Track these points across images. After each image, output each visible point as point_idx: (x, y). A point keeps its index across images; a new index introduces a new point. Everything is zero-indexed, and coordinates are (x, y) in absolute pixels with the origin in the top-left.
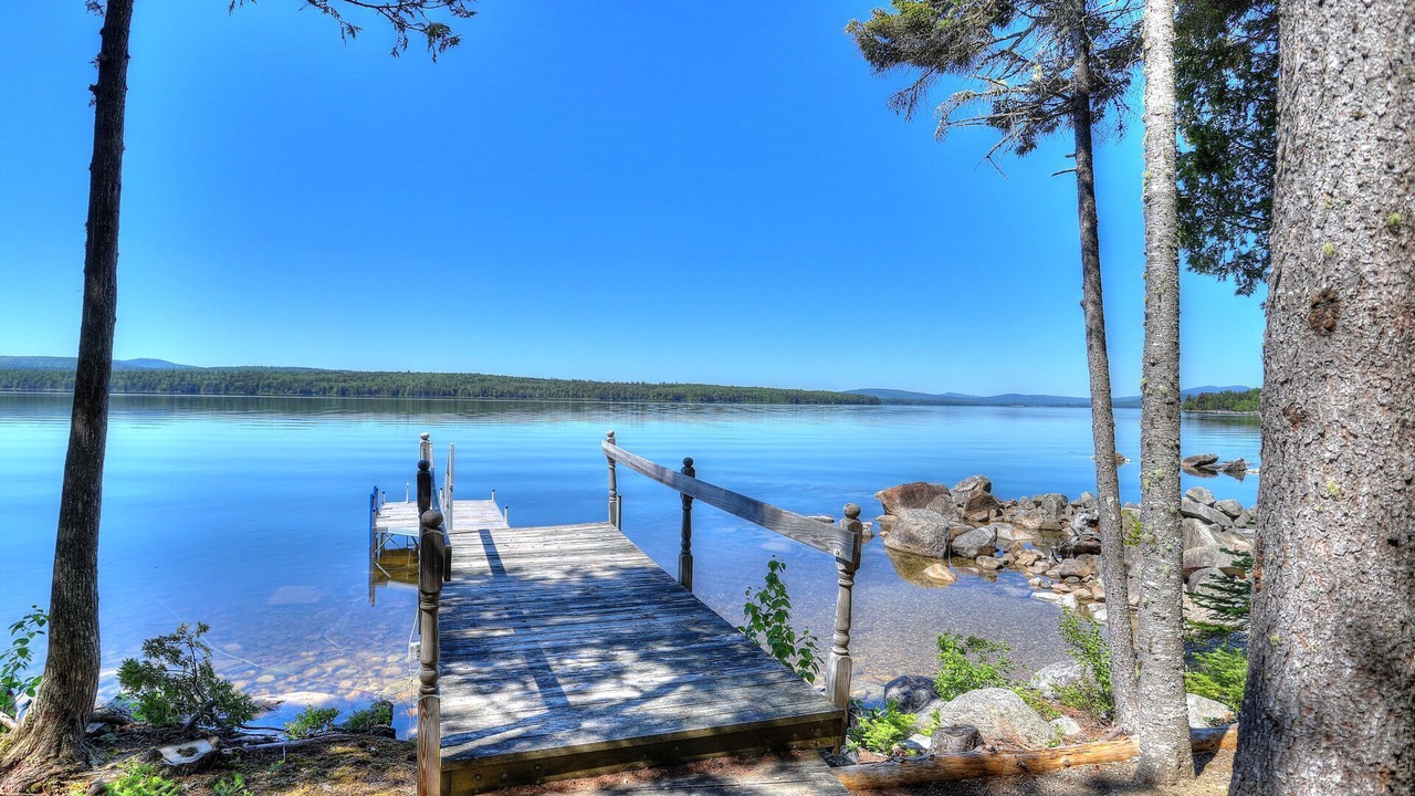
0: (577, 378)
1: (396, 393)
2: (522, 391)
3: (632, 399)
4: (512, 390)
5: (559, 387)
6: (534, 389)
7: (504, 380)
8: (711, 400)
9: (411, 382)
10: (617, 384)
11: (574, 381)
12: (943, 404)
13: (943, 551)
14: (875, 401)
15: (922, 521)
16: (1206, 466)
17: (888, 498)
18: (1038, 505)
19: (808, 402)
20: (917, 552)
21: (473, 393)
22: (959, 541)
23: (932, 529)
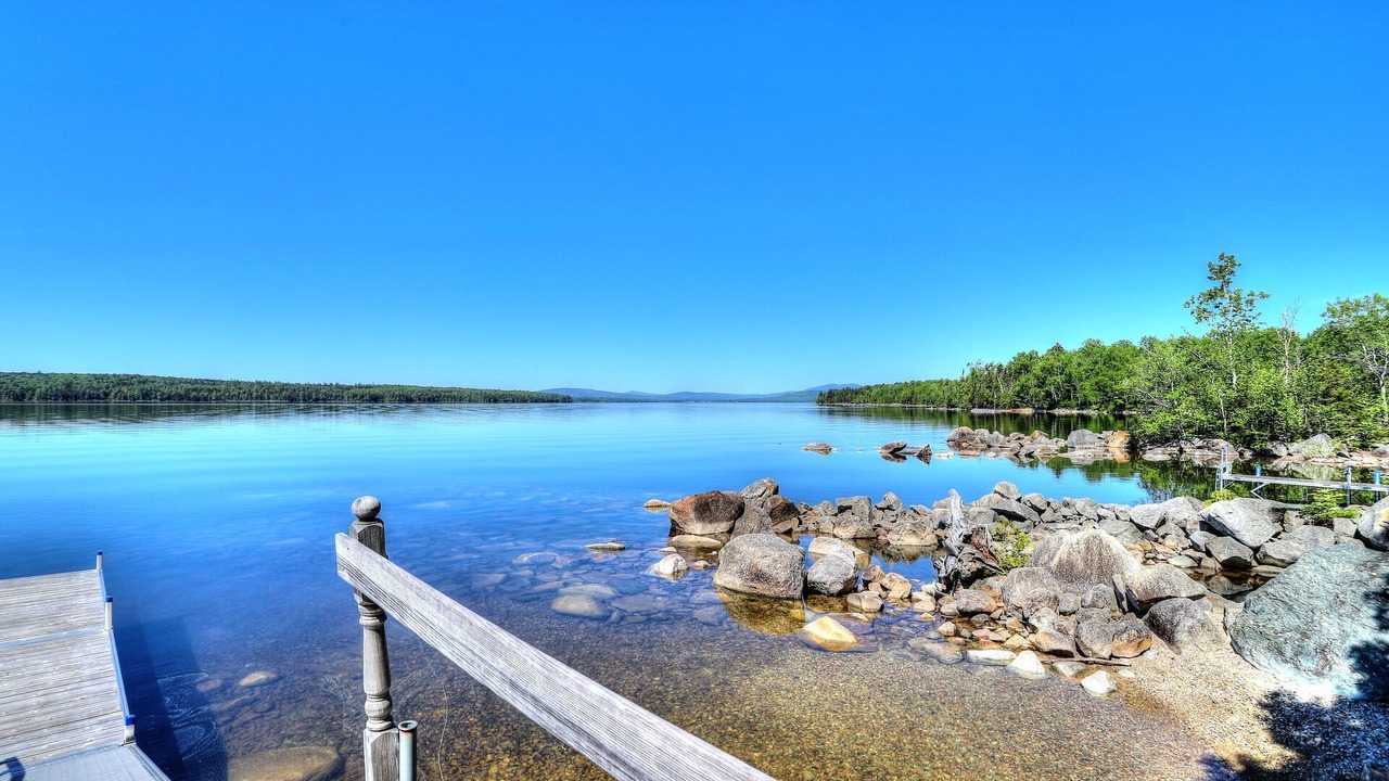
0: (262, 379)
1: (20, 397)
2: (194, 393)
3: (325, 400)
4: (182, 392)
5: (240, 389)
6: (210, 391)
7: (172, 382)
8: (409, 400)
9: (42, 384)
10: (308, 386)
11: (259, 383)
12: (627, 401)
13: (800, 588)
14: (567, 400)
15: (768, 551)
16: (898, 453)
17: (678, 512)
18: (842, 509)
19: (506, 402)
20: (767, 593)
21: (131, 396)
22: (817, 574)
23: (787, 561)
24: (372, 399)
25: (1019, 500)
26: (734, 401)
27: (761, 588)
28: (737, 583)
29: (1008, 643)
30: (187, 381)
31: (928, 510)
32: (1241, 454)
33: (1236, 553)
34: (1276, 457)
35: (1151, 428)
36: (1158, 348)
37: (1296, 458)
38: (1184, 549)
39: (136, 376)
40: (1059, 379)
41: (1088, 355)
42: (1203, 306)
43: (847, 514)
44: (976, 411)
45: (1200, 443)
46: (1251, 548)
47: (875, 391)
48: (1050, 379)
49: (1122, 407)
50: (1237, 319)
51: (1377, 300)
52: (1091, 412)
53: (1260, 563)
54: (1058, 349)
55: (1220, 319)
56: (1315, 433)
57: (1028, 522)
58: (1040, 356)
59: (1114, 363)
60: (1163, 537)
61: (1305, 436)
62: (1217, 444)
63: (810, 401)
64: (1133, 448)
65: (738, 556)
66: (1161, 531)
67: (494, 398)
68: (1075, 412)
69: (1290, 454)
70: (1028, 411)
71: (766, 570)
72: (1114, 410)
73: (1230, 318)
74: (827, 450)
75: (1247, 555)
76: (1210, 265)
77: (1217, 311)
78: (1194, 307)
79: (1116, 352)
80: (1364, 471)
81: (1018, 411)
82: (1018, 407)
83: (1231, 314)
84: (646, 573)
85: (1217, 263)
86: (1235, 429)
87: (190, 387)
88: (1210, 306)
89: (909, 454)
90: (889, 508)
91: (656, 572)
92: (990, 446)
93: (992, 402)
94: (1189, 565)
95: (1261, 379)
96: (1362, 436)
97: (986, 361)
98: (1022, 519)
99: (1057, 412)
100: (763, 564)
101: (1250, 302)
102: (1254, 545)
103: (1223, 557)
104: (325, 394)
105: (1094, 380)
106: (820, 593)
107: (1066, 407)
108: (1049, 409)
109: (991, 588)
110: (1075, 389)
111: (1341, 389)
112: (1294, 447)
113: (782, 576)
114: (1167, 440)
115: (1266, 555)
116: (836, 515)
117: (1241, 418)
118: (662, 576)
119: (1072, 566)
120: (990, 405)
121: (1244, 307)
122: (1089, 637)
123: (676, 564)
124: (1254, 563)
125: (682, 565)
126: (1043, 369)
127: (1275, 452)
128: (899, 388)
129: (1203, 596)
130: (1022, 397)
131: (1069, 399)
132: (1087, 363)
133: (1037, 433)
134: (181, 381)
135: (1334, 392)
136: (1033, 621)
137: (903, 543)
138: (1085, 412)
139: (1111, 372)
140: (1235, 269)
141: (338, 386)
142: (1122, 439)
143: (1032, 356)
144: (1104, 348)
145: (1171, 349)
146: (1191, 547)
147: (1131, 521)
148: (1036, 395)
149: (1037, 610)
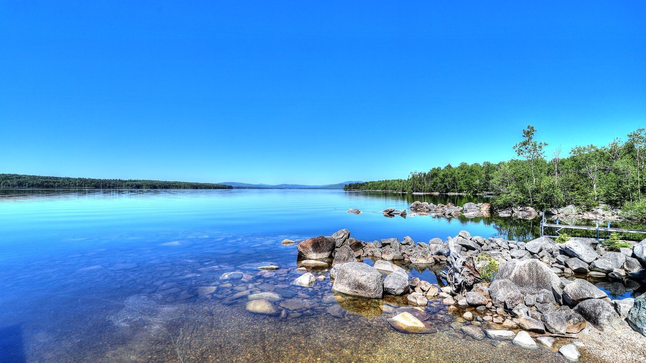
2: (46, 184)
3: (113, 187)
4: (40, 183)
5: (70, 181)
6: (55, 183)
7: (34, 178)
8: (154, 187)
11: (80, 179)
12: (258, 188)
13: (382, 292)
14: (230, 187)
15: (364, 273)
16: (391, 214)
17: (303, 247)
18: (384, 245)
19: (202, 188)
20: (364, 295)
21: (12, 185)
22: (389, 283)
23: (375, 278)
24: (136, 187)
25: (471, 239)
26: (307, 189)
27: (361, 293)
28: (347, 290)
29: (505, 324)
30: (42, 178)
31: (426, 245)
32: (538, 213)
33: (581, 266)
34: (553, 214)
35: (500, 202)
36: (502, 167)
37: (561, 215)
38: (553, 263)
39: (15, 175)
40: (450, 179)
41: (462, 169)
42: (521, 148)
43: (388, 247)
44: (414, 193)
45: (521, 209)
46: (587, 263)
47: (369, 184)
48: (446, 180)
49: (476, 192)
50: (535, 154)
51: (592, 147)
52: (463, 194)
53: (591, 270)
54: (449, 166)
55: (528, 154)
56: (569, 204)
57: (476, 251)
58: (442, 169)
59: (473, 173)
60: (542, 257)
61: (565, 205)
62: (528, 209)
63: (340, 189)
64: (491, 211)
65: (346, 275)
66: (541, 254)
67: (196, 187)
68: (457, 194)
69: (558, 213)
70: (437, 194)
71: (364, 283)
72: (473, 193)
73: (532, 154)
74: (358, 212)
75: (586, 267)
76: (524, 130)
77: (526, 150)
78: (517, 149)
79: (474, 168)
80: (588, 220)
81: (432, 193)
82: (433, 192)
83: (532, 152)
84: (294, 284)
85: (526, 129)
86: (535, 202)
87: (44, 180)
88: (523, 149)
89: (396, 214)
90: (407, 244)
91: (300, 283)
92: (430, 210)
93: (421, 190)
94: (559, 272)
95: (546, 181)
96: (587, 206)
97: (419, 171)
98: (474, 249)
99: (449, 194)
100: (362, 280)
101: (540, 147)
102: (589, 262)
103: (575, 268)
104: (113, 184)
105: (465, 180)
106: (390, 294)
107: (453, 192)
108: (445, 193)
109: (482, 291)
110: (457, 184)
111: (579, 185)
112: (561, 210)
113: (373, 286)
114: (506, 207)
115: (595, 267)
116: (381, 248)
117: (539, 198)
118: (303, 286)
119: (522, 278)
120: (421, 191)
121: (538, 149)
122: (552, 321)
123: (310, 278)
124: (589, 271)
125: (313, 279)
126: (443, 175)
127: (553, 212)
128: (380, 183)
129: (606, 297)
130: (434, 187)
131: (454, 188)
132: (462, 173)
133: (449, 204)
134: (39, 177)
135: (576, 186)
136: (515, 311)
137: (418, 262)
138: (461, 194)
139: (472, 177)
140: (534, 133)
141: (120, 180)
142: (487, 207)
143: (439, 169)
144: (468, 166)
145: (508, 167)
146: (556, 262)
147: (526, 249)
148: (440, 186)
149: (516, 305)
